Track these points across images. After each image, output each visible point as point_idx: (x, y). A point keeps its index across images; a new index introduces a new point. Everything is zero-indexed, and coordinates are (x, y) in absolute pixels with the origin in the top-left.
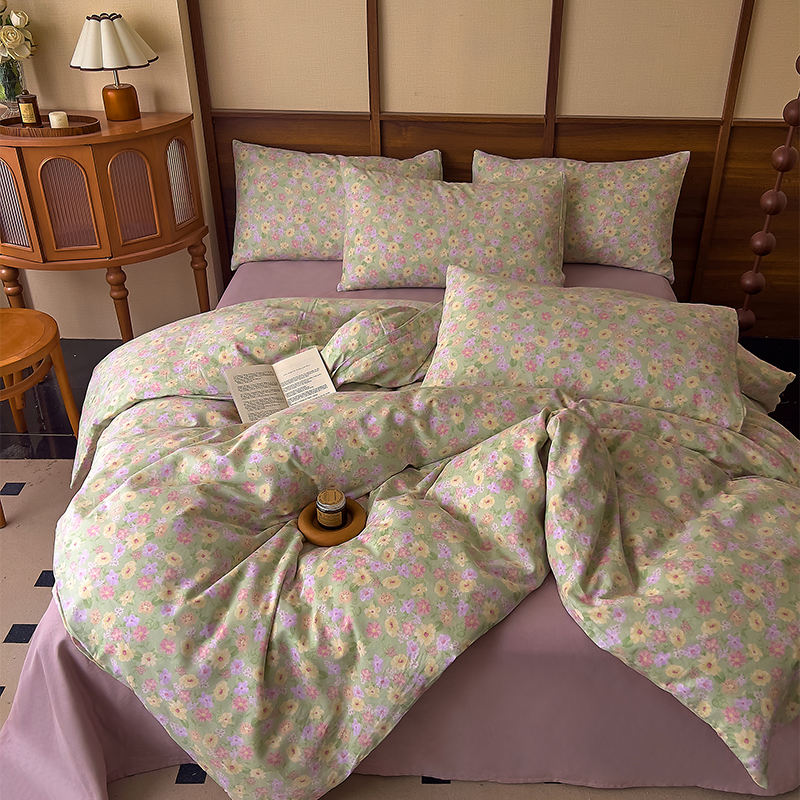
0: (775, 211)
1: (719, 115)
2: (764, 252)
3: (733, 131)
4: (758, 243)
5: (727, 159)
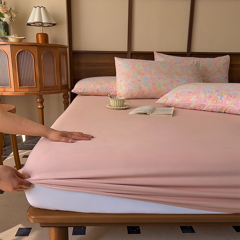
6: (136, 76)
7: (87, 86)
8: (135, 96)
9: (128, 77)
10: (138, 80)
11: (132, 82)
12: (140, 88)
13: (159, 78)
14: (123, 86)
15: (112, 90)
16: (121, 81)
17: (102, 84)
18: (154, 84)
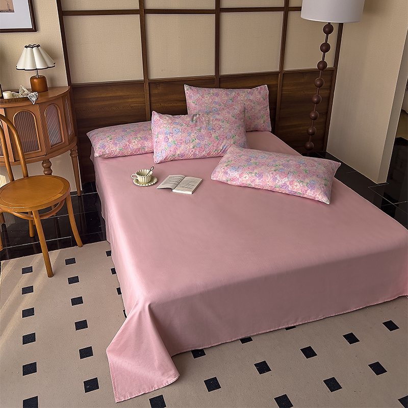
1: (278, 70)
3: (284, 75)
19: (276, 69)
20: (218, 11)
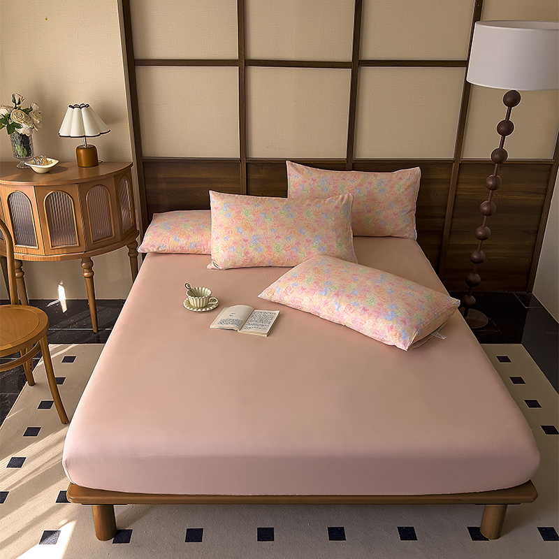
0: (489, 214)
1: (452, 157)
2: (484, 238)
3: (460, 166)
4: (480, 233)
5: (457, 183)
6: (241, 233)
7: (164, 241)
8: (238, 265)
9: (229, 233)
10: (244, 240)
11: (235, 243)
12: (247, 253)
13: (278, 237)
14: (220, 248)
15: (205, 247)
16: (217, 238)
17: (188, 237)
18: (268, 247)
19: (450, 155)
20: (357, 64)
